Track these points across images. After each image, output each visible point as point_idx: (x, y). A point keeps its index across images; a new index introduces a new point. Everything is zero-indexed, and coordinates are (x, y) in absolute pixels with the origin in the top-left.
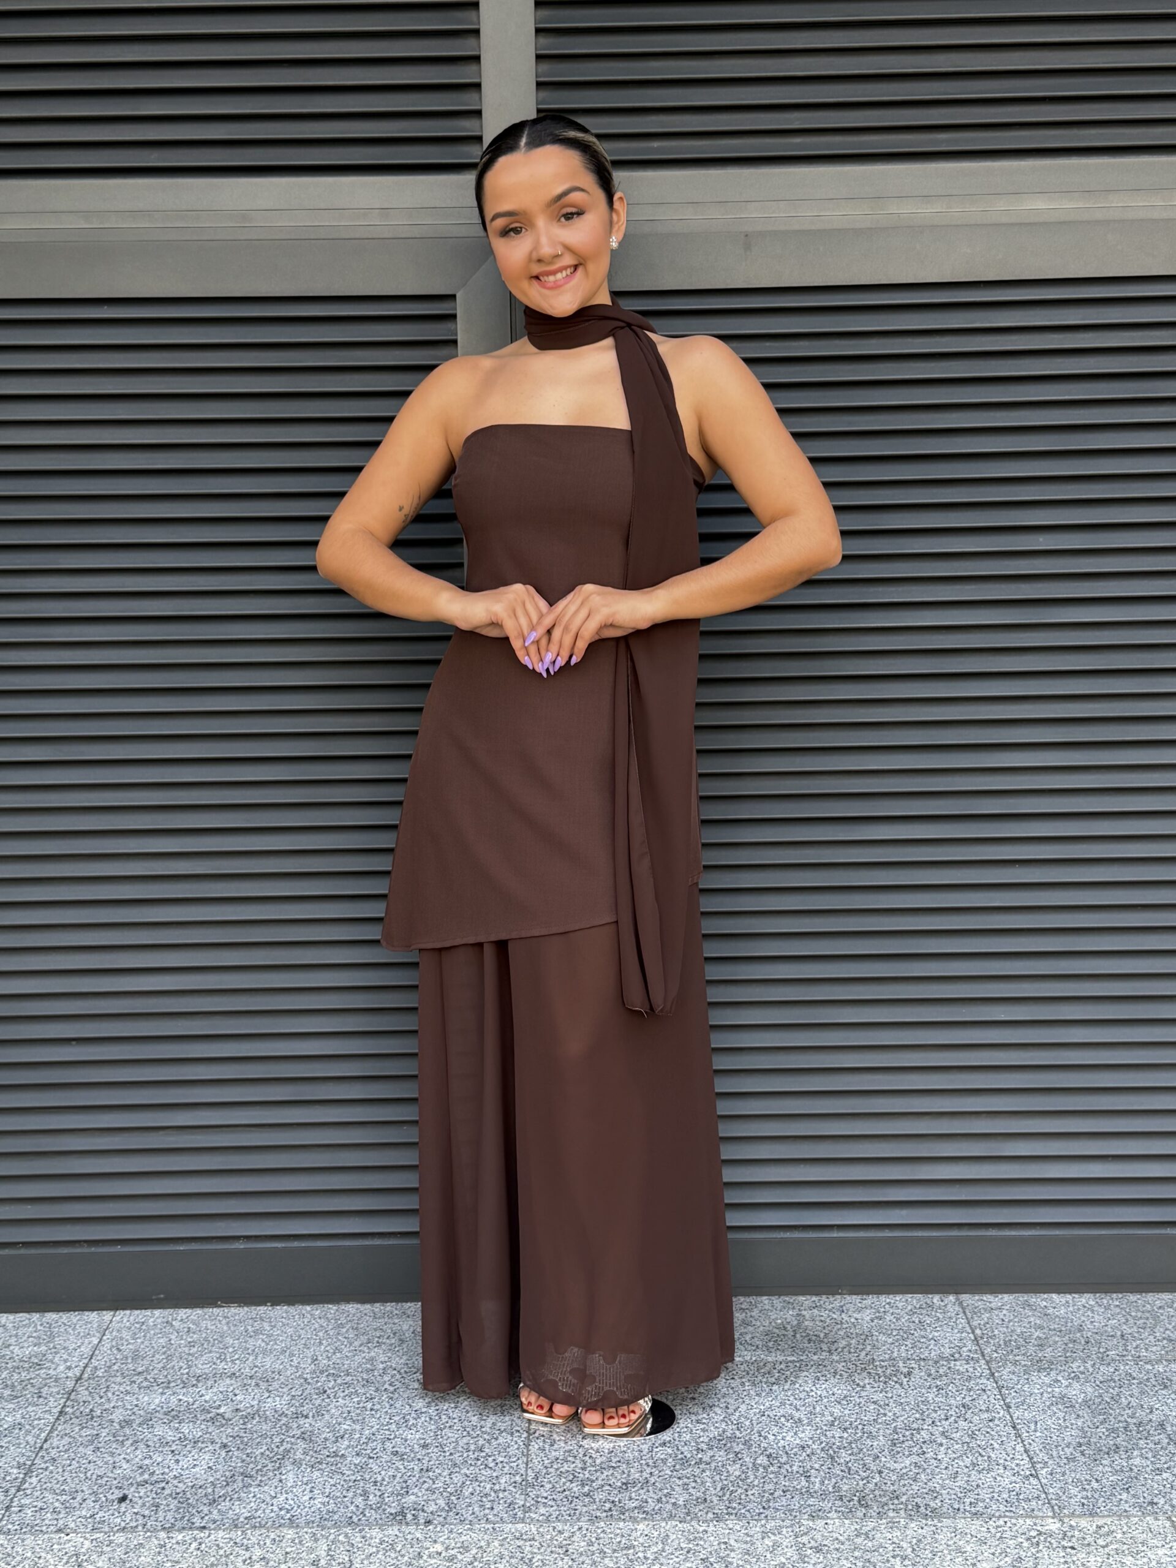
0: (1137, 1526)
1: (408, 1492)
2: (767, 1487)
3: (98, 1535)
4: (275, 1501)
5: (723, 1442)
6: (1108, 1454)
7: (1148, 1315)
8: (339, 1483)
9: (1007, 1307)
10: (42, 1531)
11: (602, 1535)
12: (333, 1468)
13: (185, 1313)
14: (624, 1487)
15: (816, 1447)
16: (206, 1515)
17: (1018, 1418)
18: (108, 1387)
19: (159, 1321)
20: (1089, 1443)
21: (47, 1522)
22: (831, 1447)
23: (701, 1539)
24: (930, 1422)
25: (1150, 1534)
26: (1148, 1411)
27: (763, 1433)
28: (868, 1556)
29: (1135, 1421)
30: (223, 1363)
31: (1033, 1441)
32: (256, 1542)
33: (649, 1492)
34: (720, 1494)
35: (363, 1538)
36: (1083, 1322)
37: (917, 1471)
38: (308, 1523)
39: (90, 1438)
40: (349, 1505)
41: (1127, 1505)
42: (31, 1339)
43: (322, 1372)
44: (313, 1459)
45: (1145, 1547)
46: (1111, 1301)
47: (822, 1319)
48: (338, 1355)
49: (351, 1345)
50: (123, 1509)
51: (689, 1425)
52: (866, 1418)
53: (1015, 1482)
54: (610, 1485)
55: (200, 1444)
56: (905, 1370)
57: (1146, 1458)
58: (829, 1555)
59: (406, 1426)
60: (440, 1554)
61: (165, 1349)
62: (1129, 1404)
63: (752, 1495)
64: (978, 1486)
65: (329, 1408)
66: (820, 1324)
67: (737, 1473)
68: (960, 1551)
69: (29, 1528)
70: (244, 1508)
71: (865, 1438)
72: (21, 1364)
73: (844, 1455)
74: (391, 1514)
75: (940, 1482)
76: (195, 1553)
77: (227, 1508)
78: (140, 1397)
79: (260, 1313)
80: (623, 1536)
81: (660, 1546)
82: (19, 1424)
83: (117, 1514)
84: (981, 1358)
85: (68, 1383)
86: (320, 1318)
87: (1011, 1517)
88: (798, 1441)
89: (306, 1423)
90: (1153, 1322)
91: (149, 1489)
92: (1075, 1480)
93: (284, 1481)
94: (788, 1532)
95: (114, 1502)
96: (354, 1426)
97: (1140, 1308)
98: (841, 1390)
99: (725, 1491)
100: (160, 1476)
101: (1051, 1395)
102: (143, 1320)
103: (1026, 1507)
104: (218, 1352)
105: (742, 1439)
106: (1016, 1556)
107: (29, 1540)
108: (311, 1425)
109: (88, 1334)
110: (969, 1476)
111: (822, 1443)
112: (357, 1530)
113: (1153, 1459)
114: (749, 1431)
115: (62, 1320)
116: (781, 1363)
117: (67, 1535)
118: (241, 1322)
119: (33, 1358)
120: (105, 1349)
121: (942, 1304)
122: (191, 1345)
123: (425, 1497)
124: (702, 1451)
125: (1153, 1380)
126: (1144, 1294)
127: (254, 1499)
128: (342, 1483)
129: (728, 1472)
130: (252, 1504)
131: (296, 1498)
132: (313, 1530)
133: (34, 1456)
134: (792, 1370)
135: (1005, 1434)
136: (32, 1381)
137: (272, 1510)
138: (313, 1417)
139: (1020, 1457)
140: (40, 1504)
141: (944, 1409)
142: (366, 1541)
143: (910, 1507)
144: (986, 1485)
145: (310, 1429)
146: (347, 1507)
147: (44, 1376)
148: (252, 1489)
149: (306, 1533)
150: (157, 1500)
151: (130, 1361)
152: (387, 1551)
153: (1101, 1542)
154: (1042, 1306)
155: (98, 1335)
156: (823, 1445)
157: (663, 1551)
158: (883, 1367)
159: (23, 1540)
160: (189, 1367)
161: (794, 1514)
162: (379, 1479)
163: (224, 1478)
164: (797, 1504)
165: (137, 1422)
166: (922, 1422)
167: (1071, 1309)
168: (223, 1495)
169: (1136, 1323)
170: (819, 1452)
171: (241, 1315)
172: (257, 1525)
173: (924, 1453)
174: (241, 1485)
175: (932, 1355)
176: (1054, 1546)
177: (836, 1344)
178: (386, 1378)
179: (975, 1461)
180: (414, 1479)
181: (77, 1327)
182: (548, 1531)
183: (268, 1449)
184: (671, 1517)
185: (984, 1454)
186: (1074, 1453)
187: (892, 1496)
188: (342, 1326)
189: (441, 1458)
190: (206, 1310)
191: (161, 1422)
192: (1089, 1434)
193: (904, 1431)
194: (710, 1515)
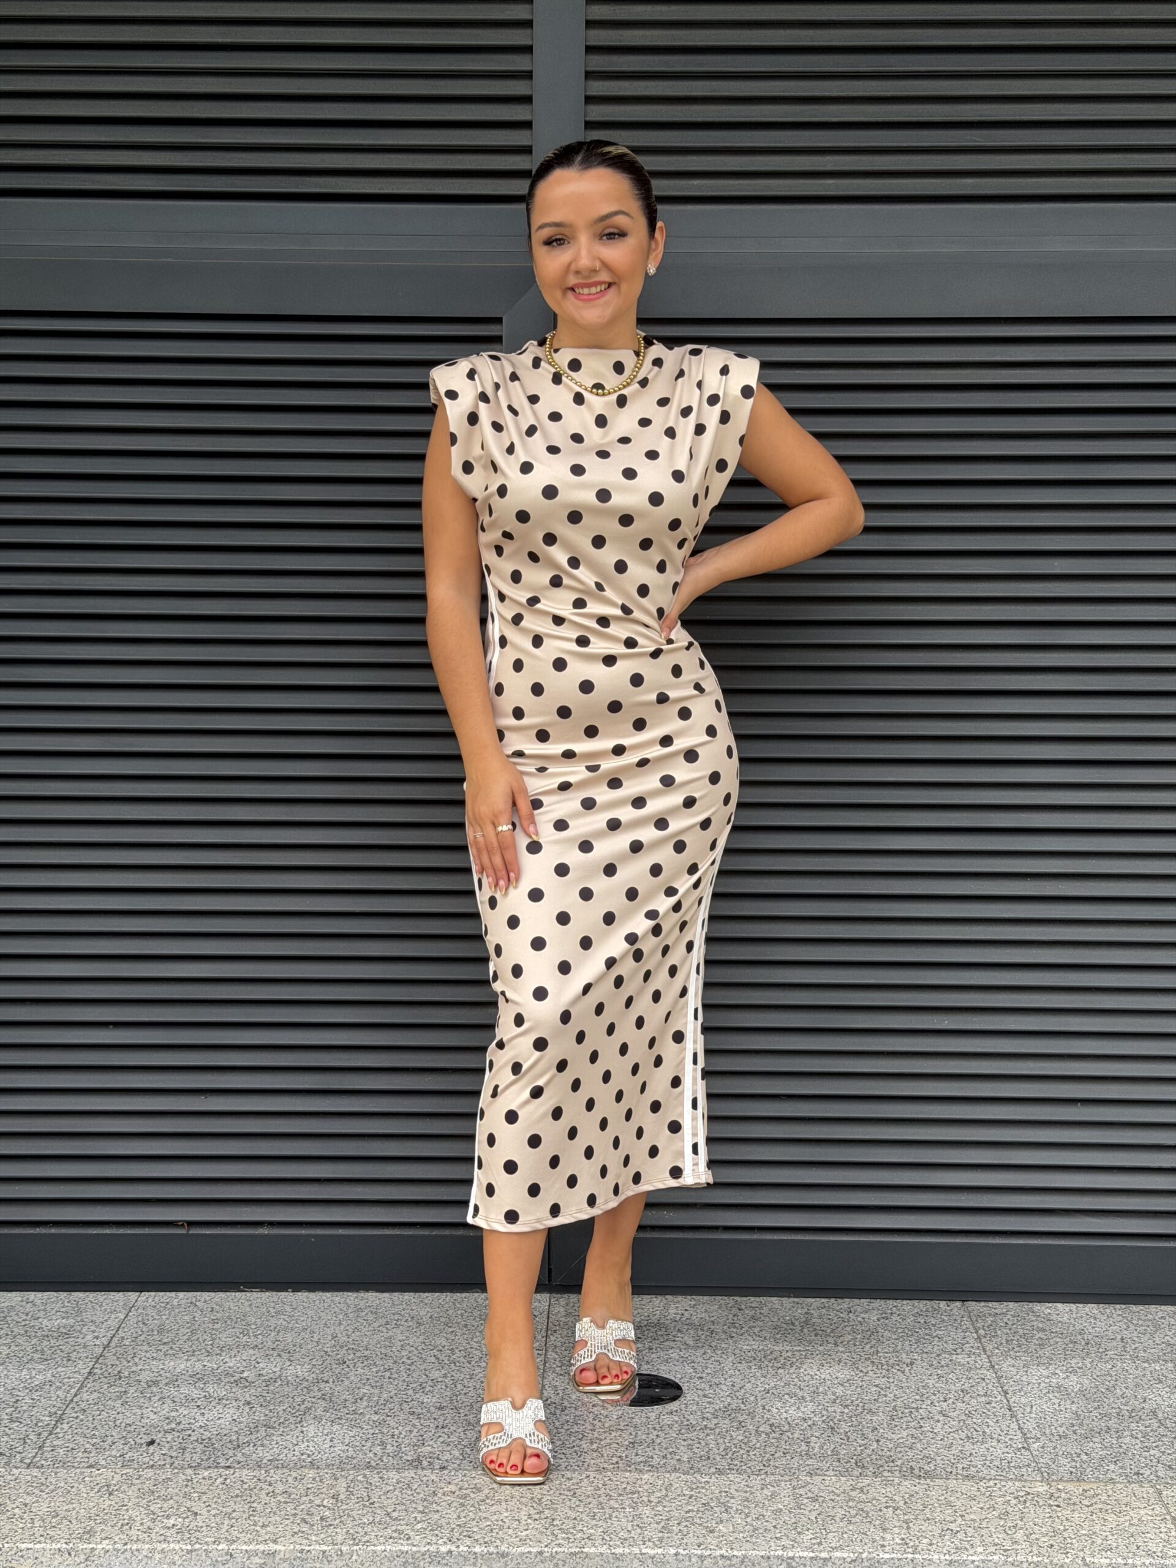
0: (1122, 1491)
1: (423, 1444)
2: (768, 1449)
3: (128, 1470)
4: (296, 1448)
5: (728, 1413)
6: (1099, 1433)
7: (1150, 1323)
8: (358, 1435)
9: (1012, 1313)
10: (73, 1467)
11: (609, 1482)
12: (353, 1423)
13: (208, 1296)
14: (631, 1445)
15: (817, 1419)
16: (231, 1457)
17: (1014, 1402)
18: (134, 1354)
19: (183, 1302)
20: (1081, 1424)
21: (78, 1459)
22: (832, 1420)
23: (703, 1488)
24: (929, 1403)
25: (1134, 1498)
26: (1141, 1401)
27: (767, 1407)
28: (862, 1506)
29: (1126, 1408)
30: (246, 1337)
31: (1027, 1420)
32: (279, 1479)
33: (654, 1449)
34: (723, 1453)
35: (381, 1478)
36: (1085, 1327)
37: (913, 1441)
38: (329, 1466)
39: (118, 1394)
40: (368, 1452)
41: (1114, 1474)
42: (58, 1313)
43: (342, 1347)
44: (333, 1416)
45: (1128, 1508)
46: (1114, 1311)
47: (830, 1317)
48: (357, 1334)
49: (370, 1325)
50: (151, 1451)
51: (696, 1399)
52: (867, 1398)
53: (1008, 1453)
54: (618, 1444)
55: (224, 1401)
56: (908, 1361)
57: (1136, 1438)
58: (824, 1504)
59: (423, 1392)
60: (454, 1493)
61: (190, 1324)
62: (1123, 1394)
63: (754, 1455)
64: (971, 1454)
65: (348, 1376)
66: (828, 1321)
67: (741, 1438)
68: (949, 1504)
69: (61, 1463)
70: (268, 1452)
71: (865, 1413)
72: (50, 1333)
73: (843, 1426)
74: (408, 1461)
75: (935, 1450)
76: (220, 1487)
77: (252, 1452)
78: (166, 1362)
79: (281, 1297)
80: (628, 1483)
81: (664, 1492)
82: (50, 1381)
83: (145, 1455)
84: (982, 1353)
85: (96, 1349)
86: (340, 1303)
87: (1001, 1480)
88: (800, 1414)
89: (326, 1388)
90: (1154, 1329)
91: (176, 1435)
92: (1065, 1453)
93: (305, 1432)
94: (786, 1485)
95: (142, 1445)
96: (372, 1391)
97: (1143, 1317)
98: (844, 1374)
99: (728, 1451)
100: (187, 1426)
101: (1048, 1385)
102: (167, 1301)
103: (1016, 1473)
104: (239, 1328)
105: (747, 1411)
106: (1004, 1511)
107: (62, 1473)
108: (331, 1388)
109: (115, 1310)
110: (963, 1446)
111: (823, 1416)
112: (375, 1472)
113: (1142, 1439)
114: (753, 1405)
115: (89, 1299)
116: (787, 1351)
117: (98, 1470)
118: (263, 1305)
119: (61, 1329)
120: (132, 1323)
121: (949, 1308)
122: (215, 1322)
123: (440, 1449)
124: (707, 1419)
125: (1149, 1376)
126: (1147, 1306)
127: (277, 1446)
128: (361, 1435)
129: (731, 1436)
130: (275, 1449)
131: (316, 1446)
132: (334, 1471)
133: (65, 1407)
134: (798, 1358)
135: (1001, 1414)
136: (61, 1347)
137: (294, 1455)
138: (333, 1382)
139: (1014, 1433)
140: (71, 1445)
141: (942, 1393)
142: (383, 1481)
143: (905, 1469)
144: (979, 1454)
145: (331, 1392)
146: (366, 1454)
147: (73, 1343)
148: (274, 1438)
149: (327, 1473)
150: (184, 1445)
151: (156, 1333)
152: (403, 1489)
153: (1086, 1502)
154: (1046, 1313)
155: (125, 1312)
156: (824, 1418)
157: (667, 1496)
158: (886, 1357)
159: (56, 1473)
160: (213, 1339)
161: (793, 1471)
162: (397, 1432)
163: (247, 1429)
164: (796, 1464)
165: (164, 1382)
166: (921, 1402)
167: (1074, 1316)
168: (248, 1442)
169: (1136, 1330)
170: (820, 1423)
171: (263, 1299)
172: (280, 1466)
173: (921, 1427)
174: (264, 1434)
175: (935, 1349)
176: (1040, 1504)
177: (842, 1338)
178: (404, 1353)
179: (970, 1435)
180: (430, 1434)
181: (104, 1304)
182: (557, 1478)
183: (290, 1407)
184: (675, 1470)
185: (979, 1429)
186: (1066, 1431)
187: (887, 1460)
188: (361, 1310)
189: (456, 1418)
190: (228, 1294)
191: (186, 1382)
192: (1082, 1417)
193: (902, 1409)
194: (713, 1470)
